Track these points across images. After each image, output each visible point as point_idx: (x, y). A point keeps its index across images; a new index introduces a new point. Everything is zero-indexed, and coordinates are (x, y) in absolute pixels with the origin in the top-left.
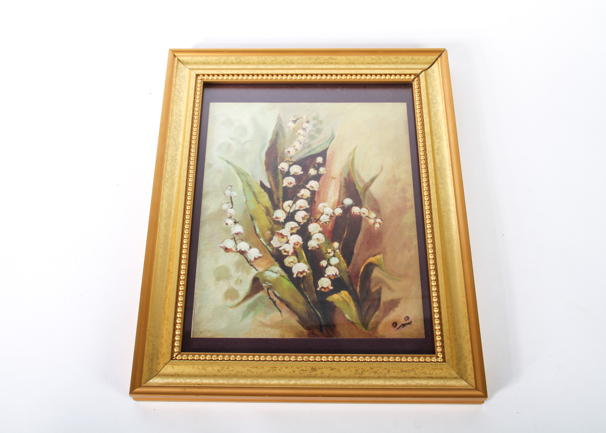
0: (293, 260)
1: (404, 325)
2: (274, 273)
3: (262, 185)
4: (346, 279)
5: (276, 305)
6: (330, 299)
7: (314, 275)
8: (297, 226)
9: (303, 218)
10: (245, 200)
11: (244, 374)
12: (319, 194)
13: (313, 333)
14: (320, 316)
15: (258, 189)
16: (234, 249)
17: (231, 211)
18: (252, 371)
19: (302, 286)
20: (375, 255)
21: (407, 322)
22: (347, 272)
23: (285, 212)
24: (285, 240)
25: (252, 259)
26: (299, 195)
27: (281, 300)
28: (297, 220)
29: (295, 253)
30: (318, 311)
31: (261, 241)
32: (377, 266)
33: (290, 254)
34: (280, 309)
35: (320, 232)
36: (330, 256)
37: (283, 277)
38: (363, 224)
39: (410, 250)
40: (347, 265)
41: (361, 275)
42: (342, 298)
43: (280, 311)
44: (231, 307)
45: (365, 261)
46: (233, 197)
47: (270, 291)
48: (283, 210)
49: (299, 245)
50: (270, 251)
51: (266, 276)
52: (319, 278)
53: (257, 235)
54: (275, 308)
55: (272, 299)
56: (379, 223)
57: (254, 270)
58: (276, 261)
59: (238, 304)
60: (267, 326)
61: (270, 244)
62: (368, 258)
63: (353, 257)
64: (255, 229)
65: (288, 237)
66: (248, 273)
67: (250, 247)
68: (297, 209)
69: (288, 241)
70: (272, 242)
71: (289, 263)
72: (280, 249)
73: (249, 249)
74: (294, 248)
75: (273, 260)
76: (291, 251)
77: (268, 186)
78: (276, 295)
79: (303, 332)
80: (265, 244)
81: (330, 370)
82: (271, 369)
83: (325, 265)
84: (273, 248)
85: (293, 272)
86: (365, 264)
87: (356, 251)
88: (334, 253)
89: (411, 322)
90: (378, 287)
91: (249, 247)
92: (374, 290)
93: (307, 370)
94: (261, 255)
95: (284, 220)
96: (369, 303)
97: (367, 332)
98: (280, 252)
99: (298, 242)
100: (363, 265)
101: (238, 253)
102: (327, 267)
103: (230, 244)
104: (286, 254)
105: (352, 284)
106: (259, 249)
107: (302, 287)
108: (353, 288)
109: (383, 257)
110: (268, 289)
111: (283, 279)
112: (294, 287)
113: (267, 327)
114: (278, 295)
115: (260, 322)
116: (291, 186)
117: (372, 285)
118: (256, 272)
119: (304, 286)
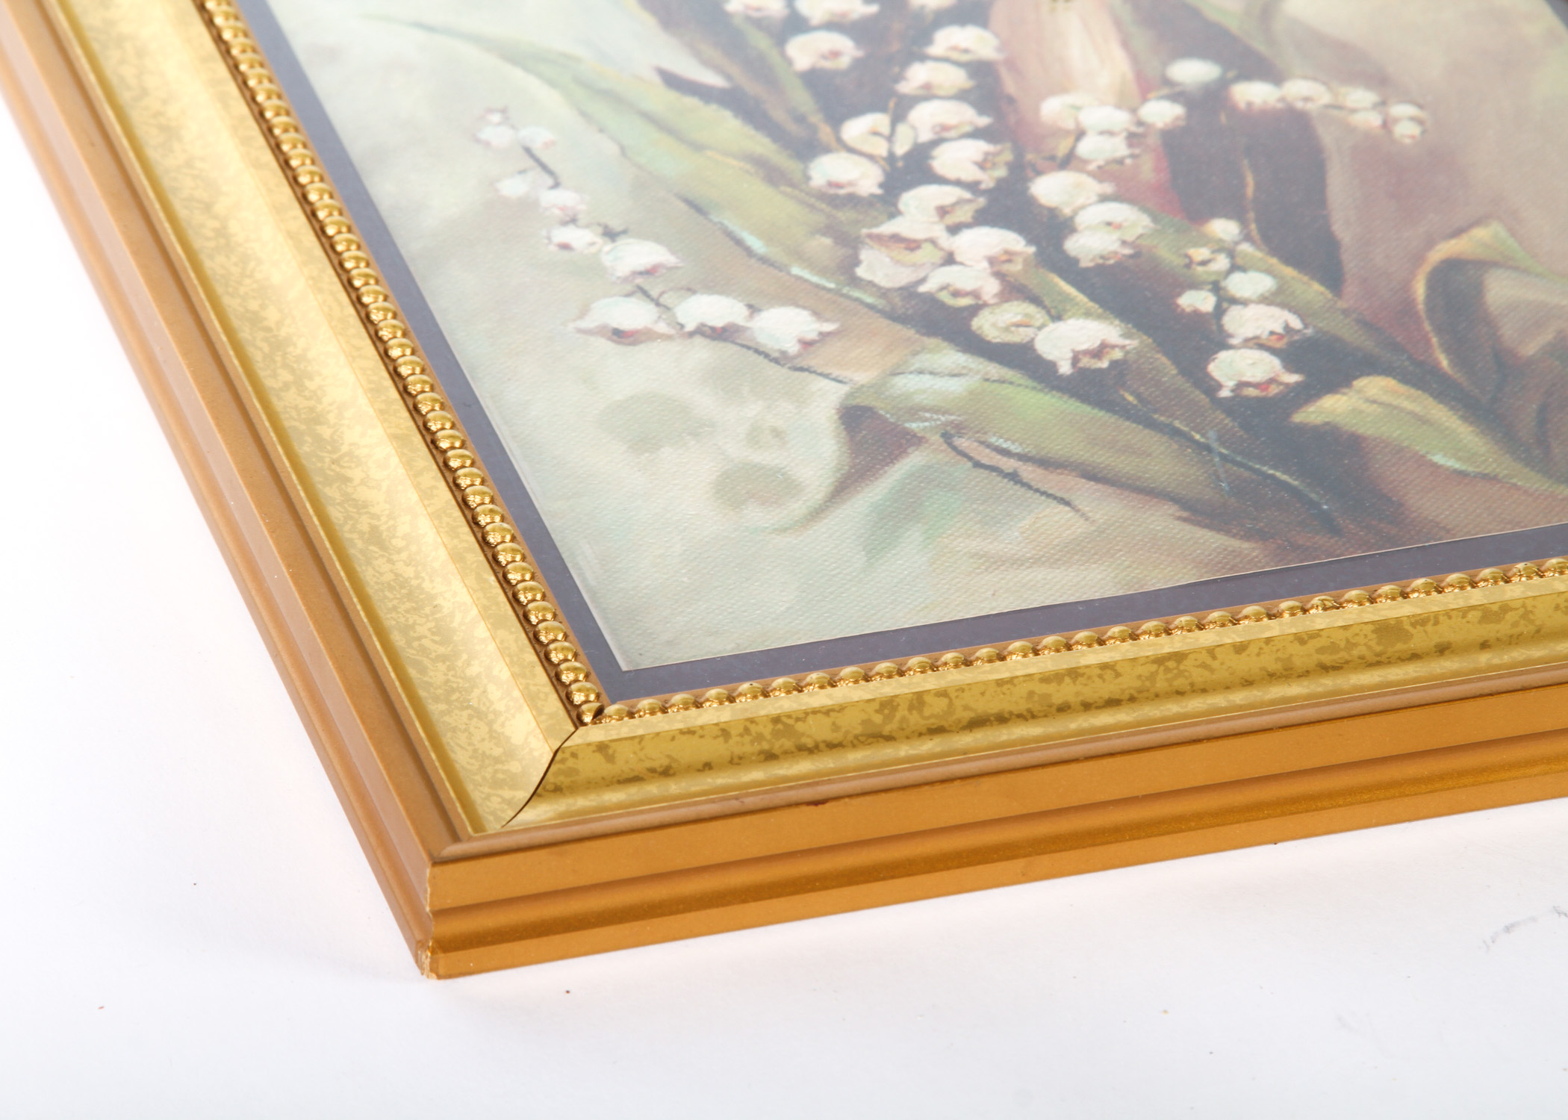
0: (1019, 318)
2: (946, 378)
3: (677, 83)
4: (1351, 335)
5: (1025, 487)
6: (1311, 416)
7: (1168, 349)
8: (968, 196)
9: (982, 166)
10: (612, 149)
12: (1011, 64)
13: (1294, 546)
14: (1296, 483)
15: (662, 100)
16: (663, 329)
17: (565, 198)
19: (1130, 398)
20: (1463, 229)
22: (1345, 312)
23: (871, 157)
24: (926, 254)
25: (792, 348)
26: (906, 87)
27: (1045, 463)
28: (952, 175)
29: (1013, 290)
30: (1275, 468)
31: (799, 278)
32: (1495, 264)
33: (989, 299)
34: (1059, 494)
35: (1104, 199)
36: (1218, 273)
37: (1004, 382)
38: (1327, 137)
40: (1328, 287)
42: (1374, 403)
43: (1065, 502)
44: (782, 531)
45: (1420, 258)
46: (536, 147)
47: (963, 443)
48: (853, 151)
49: (1018, 259)
50: (870, 307)
51: (908, 396)
52: (1204, 357)
53: (763, 260)
54: (1031, 494)
55: (992, 469)
56: (1413, 119)
57: (825, 385)
58: (928, 333)
59: (818, 516)
60: (1027, 564)
61: (855, 281)
62: (1430, 243)
63: (1345, 258)
64: (739, 242)
65: (944, 244)
66: (798, 399)
67: (754, 309)
68: (925, 138)
69: (951, 254)
70: (862, 273)
71: (1006, 330)
72: (923, 289)
73: (751, 317)
74: (999, 275)
75: (908, 333)
76: (991, 288)
77: (711, 79)
78: (1004, 451)
79: (1235, 553)
80: (832, 286)
83: (1207, 308)
84: (884, 293)
85: (1049, 357)
86: (1427, 269)
87: (1344, 235)
88: (1232, 257)
90: (1545, 339)
91: (744, 312)
92: (1529, 349)
94: (829, 328)
95: (883, 186)
96: (1536, 398)
98: (930, 299)
99: (1008, 253)
101: (698, 340)
102: (1219, 311)
103: (635, 314)
104: (964, 302)
105: (1397, 350)
106: (804, 308)
107: (1129, 403)
108: (1411, 359)
110: (947, 436)
111: (1007, 391)
112: (1086, 409)
113: (1028, 568)
114: (1015, 448)
115: (974, 555)
116: (843, 63)
117: (1509, 333)
118: (843, 389)
119: (1137, 397)
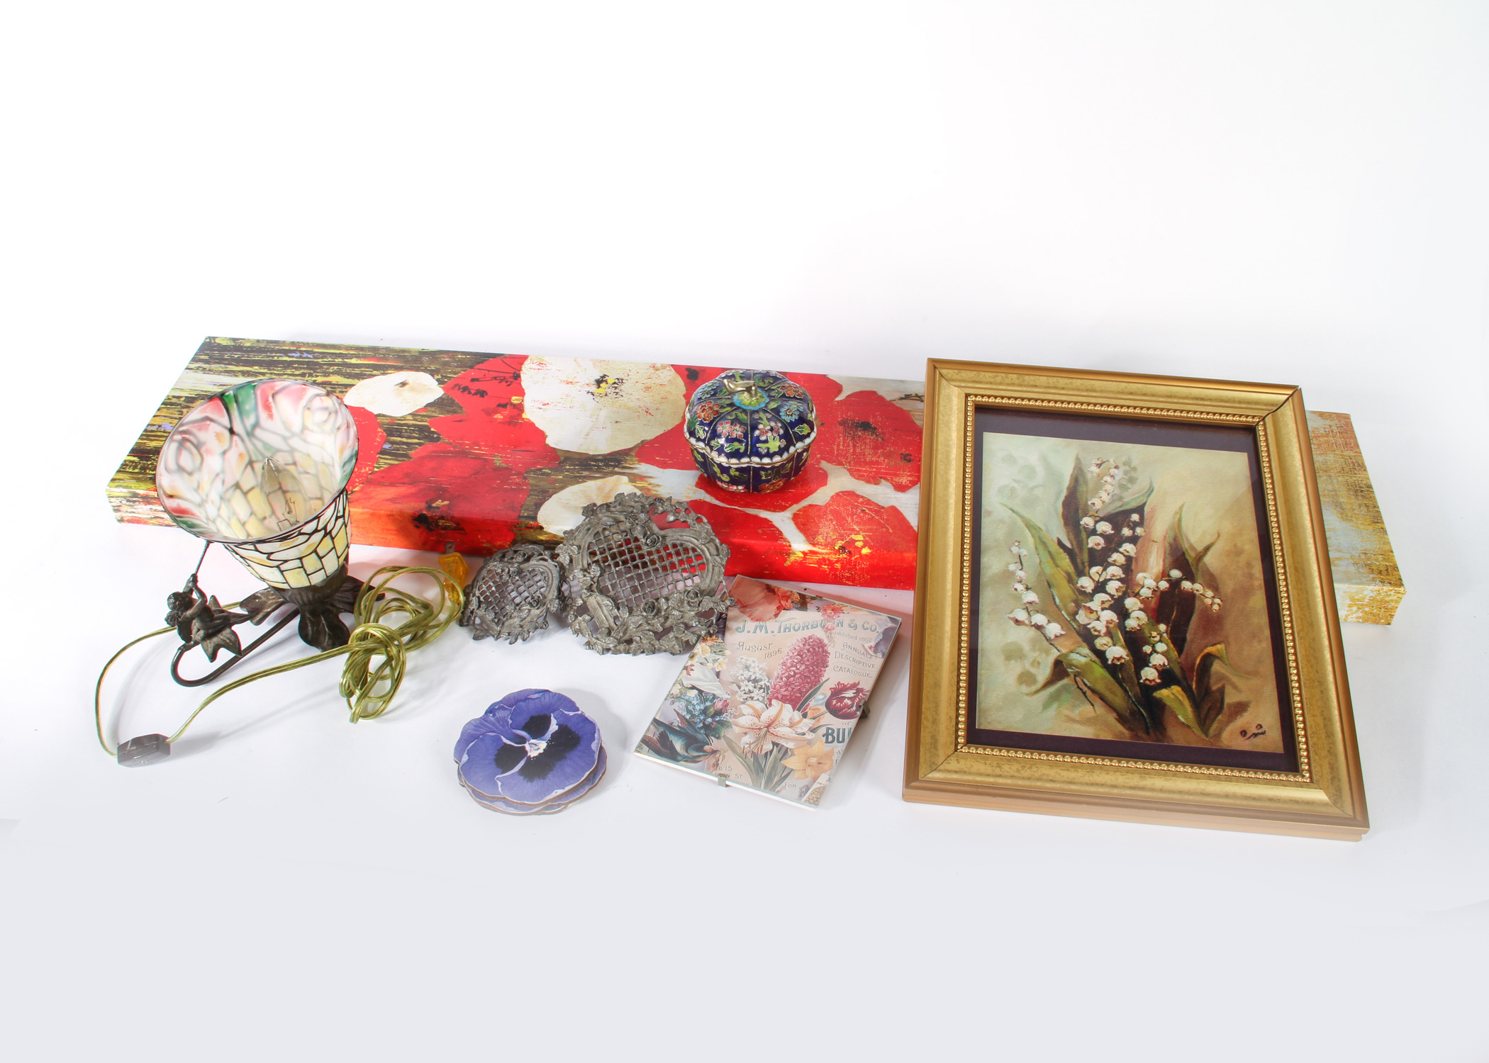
0: (1106, 642)
1: (1255, 735)
2: (1083, 657)
3: (1060, 543)
4: (1177, 671)
5: (1086, 697)
6: (1157, 694)
7: (1135, 662)
8: (1110, 599)
9: (1117, 590)
10: (1038, 561)
11: (1050, 778)
12: (1136, 561)
13: (1137, 735)
14: (1146, 715)
15: (1055, 548)
16: (1027, 622)
17: (1021, 574)
18: (1062, 774)
20: (1215, 644)
21: (1260, 731)
22: (1179, 663)
23: (1093, 580)
24: (1094, 616)
25: (1053, 637)
26: (1110, 560)
27: (1094, 691)
28: (1109, 592)
29: (1109, 633)
30: (1143, 709)
31: (1063, 615)
32: (1218, 658)
33: (1102, 634)
34: (1092, 702)
35: (1140, 609)
36: (1155, 641)
37: (1094, 662)
38: (1197, 603)
39: (1260, 642)
40: (1178, 654)
41: (1197, 668)
42: (1173, 694)
43: (1093, 705)
44: (1027, 695)
45: (1202, 650)
46: (1022, 555)
47: (1078, 679)
48: (1090, 577)
49: (1113, 623)
50: (1075, 628)
51: (1072, 660)
52: (1142, 668)
53: (1057, 606)
54: (1086, 700)
55: (1081, 689)
56: (1218, 604)
57: (1055, 650)
58: (1084, 642)
59: (1037, 692)
61: (1075, 620)
62: (1206, 647)
63: (1186, 645)
64: (1054, 599)
65: (1099, 613)
66: (1047, 652)
67: (1049, 622)
68: (1108, 577)
69: (1099, 617)
70: (1077, 617)
71: (1102, 645)
72: (1088, 626)
73: (1047, 624)
74: (1107, 627)
75: (1080, 639)
76: (1104, 630)
77: (1069, 545)
78: (1086, 685)
79: (1123, 734)
80: (1069, 619)
83: (1149, 652)
84: (1079, 625)
85: (1108, 657)
86: (1202, 654)
87: (1189, 636)
88: (1161, 637)
89: (1265, 731)
90: (1219, 685)
91: (1047, 622)
92: (1214, 688)
94: (1063, 633)
95: (1092, 590)
96: (1209, 704)
97: (1207, 739)
98: (1089, 630)
99: (1112, 620)
100: (1199, 655)
101: (1033, 628)
102: (1151, 654)
103: (1022, 615)
104: (1096, 633)
105: (1185, 678)
106: (1060, 625)
107: (1120, 677)
108: (1187, 682)
109: (1226, 649)
110: (1075, 676)
111: (1094, 665)
112: (1109, 676)
113: (1076, 723)
114: (1088, 684)
115: (1066, 716)
116: (1099, 548)
117: (1212, 681)
118: (1059, 654)
119: (1122, 676)
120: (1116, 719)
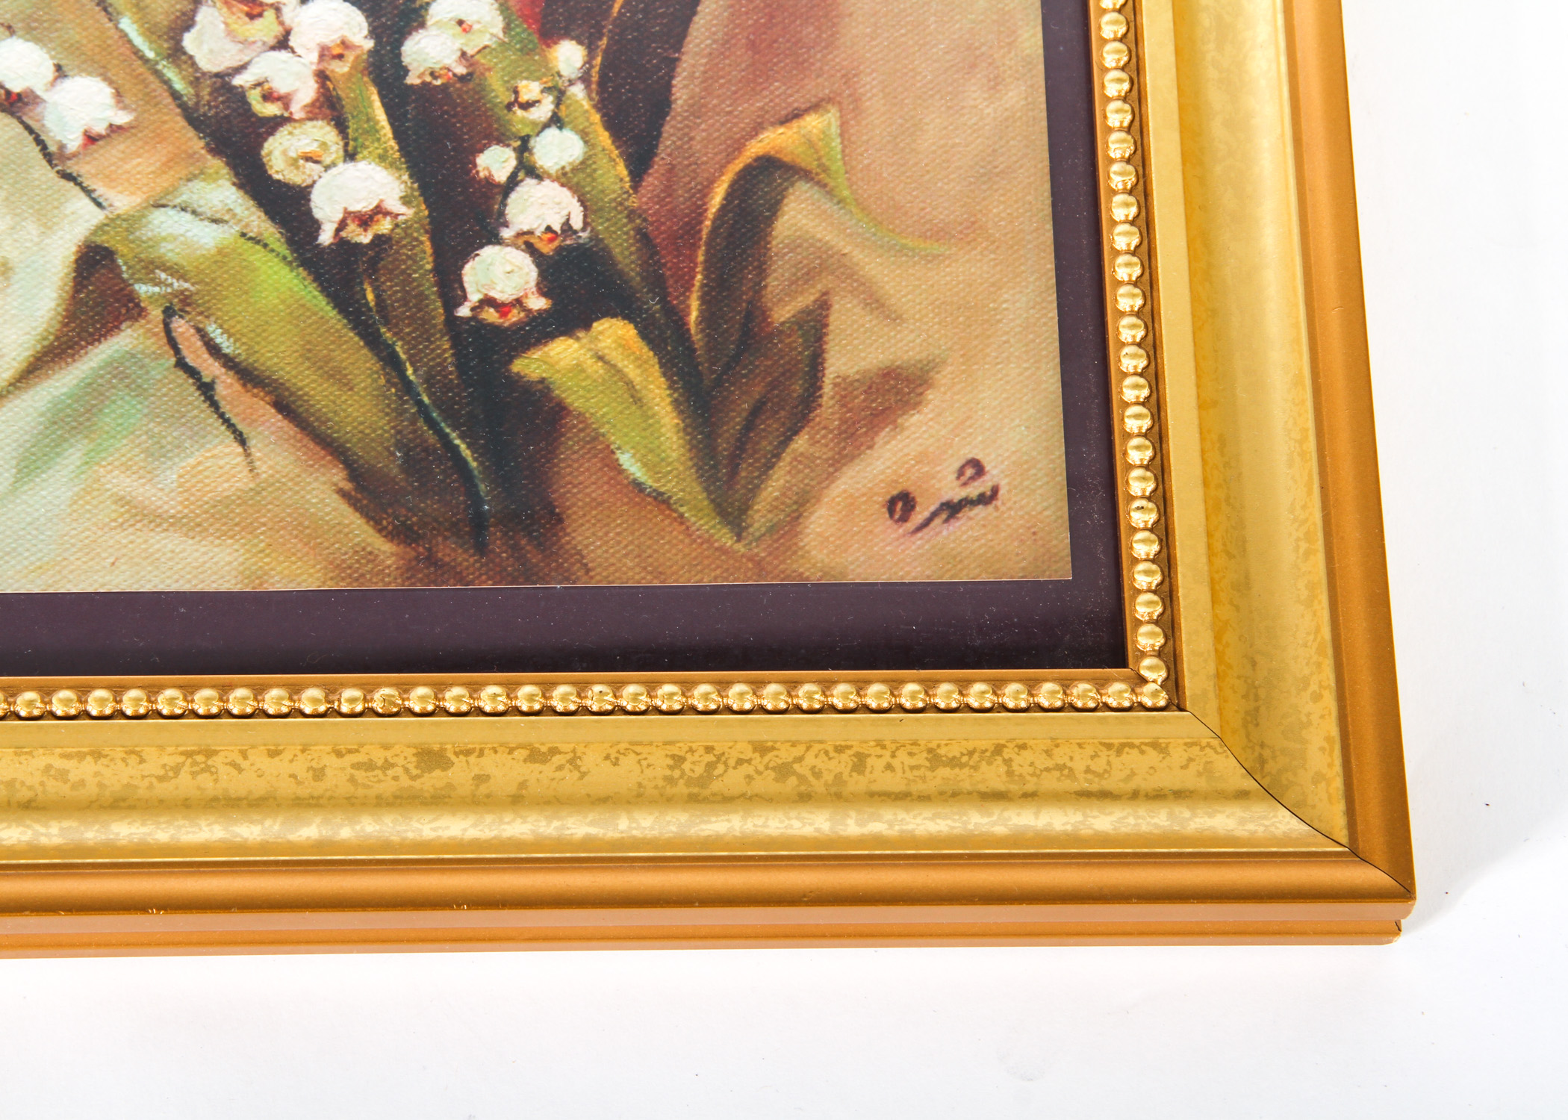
0: (312, 148)
1: (952, 509)
2: (206, 223)
4: (623, 250)
5: (214, 405)
6: (530, 365)
7: (437, 230)
11: (24, 794)
13: (431, 560)
14: (474, 464)
18: (73, 777)
19: (370, 297)
20: (796, 115)
21: (973, 490)
22: (631, 214)
24: (264, 27)
25: (74, 142)
27: (248, 375)
29: (327, 104)
30: (462, 437)
31: (124, 35)
32: (806, 175)
33: (297, 110)
34: (240, 427)
36: (534, 123)
37: (258, 242)
39: (995, 84)
40: (631, 173)
41: (714, 230)
42: (601, 358)
43: (241, 440)
45: (739, 147)
47: (180, 327)
49: (350, 57)
50: (175, 95)
51: (155, 242)
52: (467, 250)
54: (213, 420)
55: (192, 372)
57: (84, 203)
58: (215, 151)
60: (165, 526)
61: (177, 53)
62: (757, 129)
63: (667, 129)
65: (288, 15)
66: (48, 221)
67: (60, 72)
69: (288, 33)
70: (189, 42)
71: (294, 162)
72: (238, 81)
73: (53, 83)
74: (322, 77)
75: (197, 144)
76: (306, 92)
78: (214, 349)
79: (371, 557)
80: (150, 55)
81: (525, 761)
82: (183, 764)
83: (501, 176)
84: (197, 78)
85: (318, 214)
86: (738, 165)
87: (682, 92)
88: (558, 103)
89: (995, 491)
90: (806, 299)
91: (50, 73)
92: (782, 313)
93: (393, 765)
94: (123, 118)
96: (757, 391)
97: (740, 548)
98: (239, 97)
99: (344, 44)
100: (722, 169)
102: (513, 182)
104: (271, 110)
105: (657, 282)
106: (110, 82)
107: (367, 303)
108: (664, 301)
109: (844, 125)
110: (169, 313)
111: (257, 256)
113: (166, 530)
114: (227, 346)
115: (120, 500)
117: (774, 283)
118: (97, 216)
119: (378, 297)
120: (343, 494)
